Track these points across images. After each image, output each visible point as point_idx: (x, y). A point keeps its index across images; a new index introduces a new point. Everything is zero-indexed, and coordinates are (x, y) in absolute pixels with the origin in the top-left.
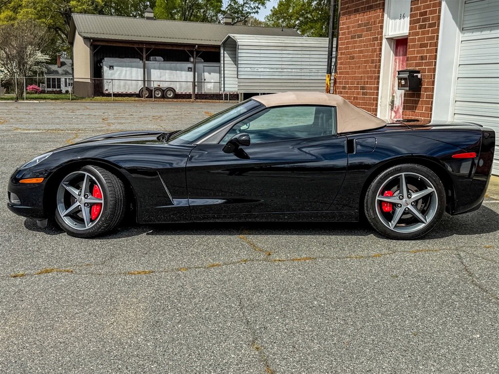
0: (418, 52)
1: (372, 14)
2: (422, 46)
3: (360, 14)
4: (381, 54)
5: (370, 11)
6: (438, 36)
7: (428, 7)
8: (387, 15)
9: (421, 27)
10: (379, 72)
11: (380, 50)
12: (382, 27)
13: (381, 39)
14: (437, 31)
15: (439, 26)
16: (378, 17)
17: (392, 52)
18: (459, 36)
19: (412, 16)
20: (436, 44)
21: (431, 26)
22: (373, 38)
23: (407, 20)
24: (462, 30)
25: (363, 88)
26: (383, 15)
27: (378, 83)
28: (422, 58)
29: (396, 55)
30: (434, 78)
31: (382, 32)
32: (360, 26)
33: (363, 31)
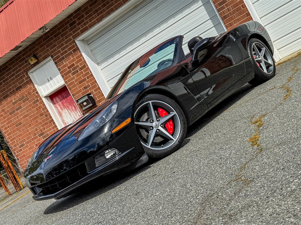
0: (80, 87)
1: (23, 91)
2: (80, 83)
3: (10, 97)
4: (46, 107)
5: (20, 90)
6: (90, 71)
7: (73, 61)
8: (36, 85)
9: (74, 74)
10: (51, 117)
11: (44, 105)
12: (37, 93)
13: (41, 99)
14: (88, 68)
15: (88, 66)
16: (31, 89)
17: (51, 103)
18: (99, 68)
19: (61, 73)
20: (92, 75)
21: (81, 69)
22: (34, 102)
23: (59, 76)
24: (98, 64)
25: (42, 134)
26: (34, 87)
27: (54, 123)
28: (85, 88)
29: (54, 103)
30: (102, 92)
31: (39, 96)
32: (14, 103)
33: (20, 104)
